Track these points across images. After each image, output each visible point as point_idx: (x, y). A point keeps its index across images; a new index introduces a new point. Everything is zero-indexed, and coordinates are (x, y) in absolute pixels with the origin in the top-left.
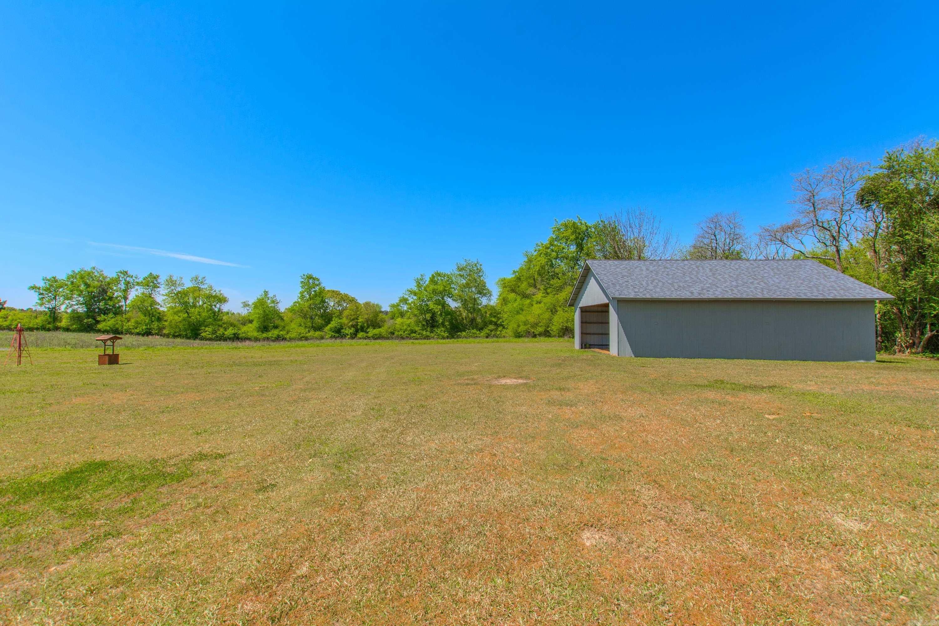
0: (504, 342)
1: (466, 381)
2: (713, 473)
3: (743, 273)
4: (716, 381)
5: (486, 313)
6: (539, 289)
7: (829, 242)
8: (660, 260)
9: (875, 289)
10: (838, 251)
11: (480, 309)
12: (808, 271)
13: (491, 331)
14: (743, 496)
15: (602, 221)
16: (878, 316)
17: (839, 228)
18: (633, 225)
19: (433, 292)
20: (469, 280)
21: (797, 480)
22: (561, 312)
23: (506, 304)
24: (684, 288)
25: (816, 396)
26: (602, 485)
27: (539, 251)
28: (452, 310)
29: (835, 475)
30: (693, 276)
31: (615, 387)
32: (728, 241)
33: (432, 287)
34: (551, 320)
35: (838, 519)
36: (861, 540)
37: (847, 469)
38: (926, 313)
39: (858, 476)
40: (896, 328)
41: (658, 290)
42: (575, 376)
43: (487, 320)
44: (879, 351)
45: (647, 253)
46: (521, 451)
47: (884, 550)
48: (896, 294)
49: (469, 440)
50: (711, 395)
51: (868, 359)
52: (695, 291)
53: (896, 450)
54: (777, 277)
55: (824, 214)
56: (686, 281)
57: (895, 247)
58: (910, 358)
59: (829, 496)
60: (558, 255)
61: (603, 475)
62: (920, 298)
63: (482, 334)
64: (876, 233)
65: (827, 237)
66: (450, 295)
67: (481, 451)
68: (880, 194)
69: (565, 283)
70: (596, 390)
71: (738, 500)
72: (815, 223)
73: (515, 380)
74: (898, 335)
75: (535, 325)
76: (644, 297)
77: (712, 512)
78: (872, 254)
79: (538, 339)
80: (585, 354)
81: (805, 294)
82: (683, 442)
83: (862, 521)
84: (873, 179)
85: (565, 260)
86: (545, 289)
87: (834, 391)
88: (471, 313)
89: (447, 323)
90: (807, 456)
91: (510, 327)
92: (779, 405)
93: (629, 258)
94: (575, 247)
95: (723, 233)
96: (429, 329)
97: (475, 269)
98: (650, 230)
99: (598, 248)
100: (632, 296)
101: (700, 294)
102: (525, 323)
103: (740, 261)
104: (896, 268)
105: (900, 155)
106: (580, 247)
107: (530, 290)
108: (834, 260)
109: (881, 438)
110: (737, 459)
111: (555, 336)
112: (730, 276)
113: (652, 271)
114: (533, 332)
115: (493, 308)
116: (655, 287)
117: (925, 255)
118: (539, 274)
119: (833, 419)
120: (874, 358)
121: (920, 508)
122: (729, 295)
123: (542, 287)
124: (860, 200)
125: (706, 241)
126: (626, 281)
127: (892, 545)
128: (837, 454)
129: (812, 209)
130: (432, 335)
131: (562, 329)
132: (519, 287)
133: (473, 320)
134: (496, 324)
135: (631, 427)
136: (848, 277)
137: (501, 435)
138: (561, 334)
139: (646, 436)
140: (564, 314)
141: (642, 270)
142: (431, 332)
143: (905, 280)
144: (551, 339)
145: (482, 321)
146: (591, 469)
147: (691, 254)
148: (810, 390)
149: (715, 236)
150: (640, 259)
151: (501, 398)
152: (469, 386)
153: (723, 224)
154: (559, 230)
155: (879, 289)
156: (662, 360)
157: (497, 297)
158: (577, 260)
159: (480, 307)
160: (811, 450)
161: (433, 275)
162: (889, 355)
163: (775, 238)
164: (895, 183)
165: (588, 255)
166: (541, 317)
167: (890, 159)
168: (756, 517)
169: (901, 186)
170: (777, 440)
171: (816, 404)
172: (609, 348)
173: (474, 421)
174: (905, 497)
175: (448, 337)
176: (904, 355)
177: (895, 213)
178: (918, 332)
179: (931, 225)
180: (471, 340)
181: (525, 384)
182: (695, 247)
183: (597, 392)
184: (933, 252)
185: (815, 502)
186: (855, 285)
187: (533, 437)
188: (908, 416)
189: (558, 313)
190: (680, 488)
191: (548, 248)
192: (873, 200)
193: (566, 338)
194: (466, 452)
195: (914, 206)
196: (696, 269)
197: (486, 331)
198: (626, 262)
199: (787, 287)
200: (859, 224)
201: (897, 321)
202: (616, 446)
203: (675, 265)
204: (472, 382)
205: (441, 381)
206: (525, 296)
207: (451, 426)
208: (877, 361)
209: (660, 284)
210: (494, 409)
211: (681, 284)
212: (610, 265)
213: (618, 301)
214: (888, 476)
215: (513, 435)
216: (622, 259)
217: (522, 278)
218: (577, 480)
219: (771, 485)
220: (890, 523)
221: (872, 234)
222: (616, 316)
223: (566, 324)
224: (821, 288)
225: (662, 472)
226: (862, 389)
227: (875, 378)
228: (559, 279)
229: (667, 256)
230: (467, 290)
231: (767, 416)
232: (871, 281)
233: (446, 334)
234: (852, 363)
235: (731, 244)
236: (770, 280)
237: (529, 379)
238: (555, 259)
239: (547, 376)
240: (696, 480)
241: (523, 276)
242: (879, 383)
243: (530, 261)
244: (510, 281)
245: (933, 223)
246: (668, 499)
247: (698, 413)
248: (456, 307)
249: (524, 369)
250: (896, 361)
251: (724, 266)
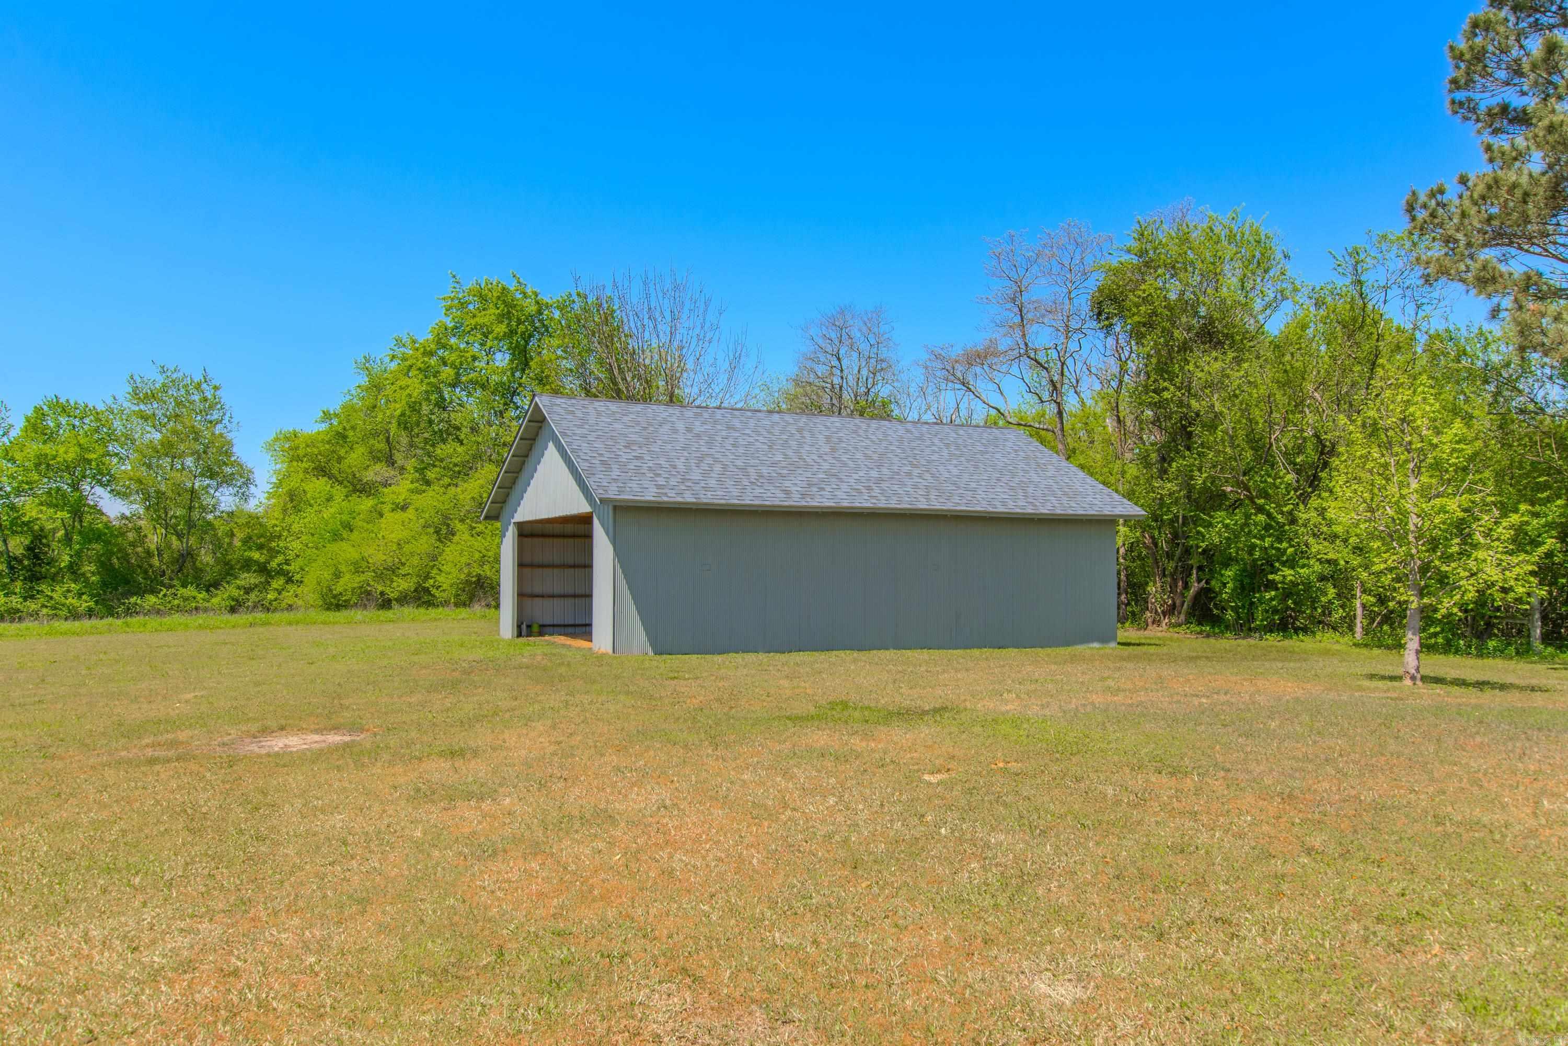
0: (290, 624)
1: (149, 752)
2: (812, 927)
3: (892, 451)
4: (832, 705)
5: (232, 535)
6: (402, 469)
7: (1047, 393)
8: (719, 408)
9: (1115, 495)
10: (1060, 413)
11: (209, 524)
12: (1009, 453)
13: (248, 591)
14: (873, 970)
15: (579, 295)
16: (1122, 551)
17: (1063, 364)
18: (657, 315)
19: (37, 465)
20: (175, 432)
21: (974, 914)
22: (466, 536)
23: (297, 510)
24: (770, 480)
25: (1016, 723)
26: (552, 1005)
27: (404, 359)
28: (107, 526)
29: (1040, 892)
30: (790, 452)
31: (601, 735)
32: (864, 372)
33: (34, 448)
34: (434, 558)
35: (1041, 987)
36: (1076, 1020)
37: (1060, 875)
38: (1192, 547)
39: (1077, 887)
40: (1148, 576)
41: (712, 483)
42: (496, 714)
43: (233, 557)
44: (1123, 623)
45: (688, 389)
46: (323, 947)
47: (1111, 1034)
48: (1149, 506)
49: (146, 937)
50: (820, 738)
51: (1104, 640)
52: (794, 489)
53: (1139, 823)
54: (955, 462)
55: (1037, 333)
56: (774, 464)
57: (1149, 413)
58: (1168, 635)
59: (1028, 938)
60: (458, 375)
61: (554, 977)
62: (1184, 517)
63: (215, 601)
64: (1121, 382)
65: (1044, 382)
66: (104, 478)
67: (188, 966)
68: (1128, 303)
69: (477, 457)
70: (553, 748)
71: (861, 981)
72: (1022, 351)
73: (317, 737)
74: (1151, 589)
75: (390, 571)
76: (679, 499)
77: (807, 1020)
78: (1115, 424)
79: (397, 611)
80: (527, 651)
81: (1004, 503)
82: (755, 861)
83: (1079, 980)
84: (1116, 272)
85: (479, 391)
86: (421, 471)
87: (1047, 712)
88: (180, 536)
89: (89, 568)
90: (995, 857)
91: (310, 580)
92: (951, 749)
93: (647, 399)
94: (508, 357)
95: (855, 355)
96: (18, 586)
97: (196, 398)
98: (697, 331)
99: (567, 364)
100: (650, 495)
101: (803, 495)
102: (357, 569)
103: (886, 423)
104: (1148, 456)
105: (1157, 229)
106: (522, 357)
107: (375, 472)
108: (1053, 432)
109: (1118, 803)
110: (864, 885)
111: (446, 603)
112: (867, 457)
113: (698, 436)
114: (382, 593)
115: (253, 520)
116: (706, 474)
117: (1191, 433)
118: (404, 424)
119: (1043, 772)
120: (1113, 638)
121: (1168, 934)
122: (863, 502)
123: (410, 465)
124: (1096, 311)
125: (821, 370)
126: (637, 458)
127: (1124, 1020)
128: (1045, 844)
129: (1017, 320)
130: (32, 606)
131: (468, 582)
132: (340, 460)
133: (185, 559)
134: (263, 569)
135: (635, 838)
136: (1075, 469)
137: (261, 907)
138: (463, 597)
139: (671, 857)
140: (472, 541)
141: (675, 431)
142: (29, 596)
143: (1162, 479)
144: (433, 612)
145: (217, 561)
146: (524, 965)
147: (792, 399)
148: (1008, 712)
149: (839, 359)
150: (671, 401)
151: (265, 794)
152: (157, 768)
153: (855, 333)
154: (463, 305)
155: (1124, 496)
156: (718, 658)
157: (268, 487)
158: (514, 393)
159: (210, 517)
160: (1001, 844)
161: (38, 410)
162: (1139, 629)
163: (953, 375)
164: (1150, 285)
165: (542, 380)
166: (407, 548)
167: (1142, 235)
168: (895, 1014)
169: (1159, 292)
170: (943, 831)
171: (1016, 742)
172: (590, 634)
173: (167, 876)
174: (1148, 917)
175: (90, 613)
176: (1160, 629)
177: (1149, 342)
178: (1180, 583)
179: (1200, 375)
180: (177, 618)
181: (347, 745)
182: (797, 382)
183: (554, 754)
184: (1203, 427)
185: (1004, 957)
186: (1087, 487)
187: (359, 902)
188: (1159, 752)
189: (456, 539)
190: (741, 977)
191: (431, 354)
192: (1116, 315)
193: (477, 608)
194: (134, 979)
195: (1176, 333)
196: (798, 436)
197: (230, 590)
198: (639, 407)
199: (973, 485)
200: (1095, 361)
201: (1150, 561)
202: (596, 892)
203: (752, 423)
204: (171, 753)
205: (53, 757)
206: (361, 488)
207: (84, 899)
208: (1119, 643)
209: (718, 468)
210: (241, 832)
211: (765, 471)
212: (599, 414)
213: (615, 508)
214: (1124, 878)
215: (301, 904)
216: (631, 398)
217: (351, 433)
218: (483, 1006)
219: (927, 933)
220: (1123, 975)
221: (1114, 384)
222: (611, 548)
223: (476, 570)
224: (1030, 490)
225: (703, 942)
226: (1093, 703)
227: (1114, 679)
228: (462, 444)
229: (736, 400)
230: (166, 462)
231: (926, 777)
232: (1112, 479)
233: (85, 603)
234: (1080, 648)
235: (870, 381)
236: (941, 468)
237: (362, 730)
238: (450, 385)
239: (415, 717)
240: (777, 950)
241: (353, 428)
242: (1119, 690)
243: (376, 387)
244: (311, 444)
245: (1202, 371)
246: (712, 1009)
247: (791, 785)
248: (124, 517)
249: (346, 702)
250: (1148, 641)
251: (855, 432)
